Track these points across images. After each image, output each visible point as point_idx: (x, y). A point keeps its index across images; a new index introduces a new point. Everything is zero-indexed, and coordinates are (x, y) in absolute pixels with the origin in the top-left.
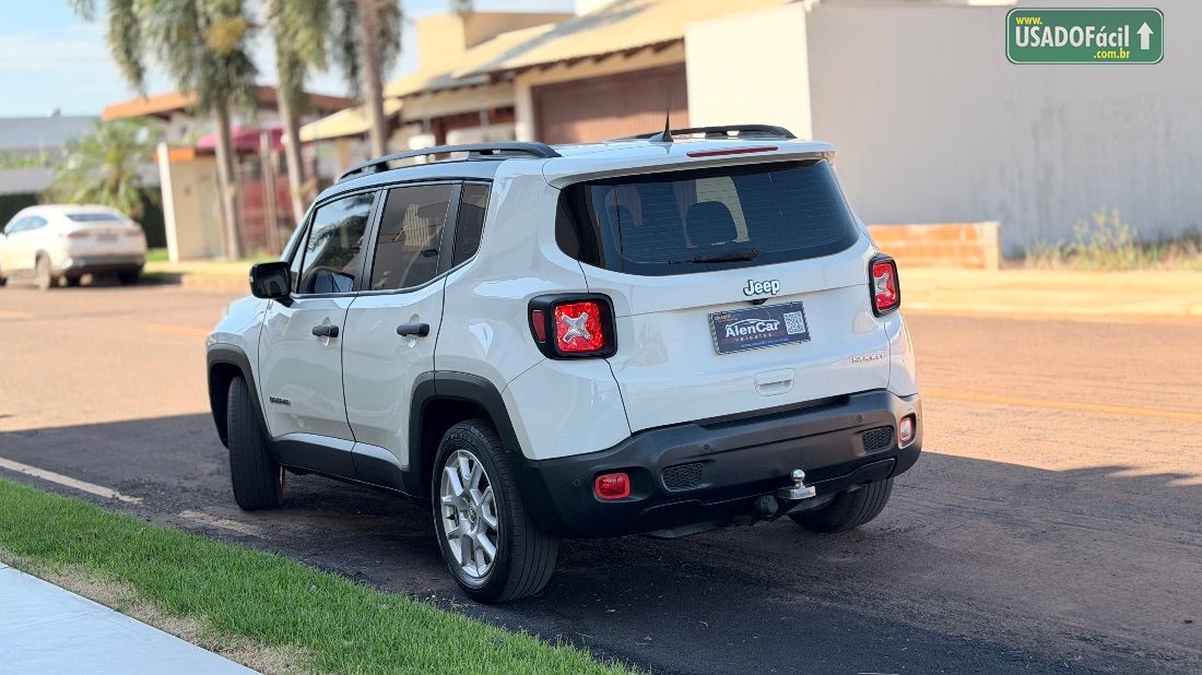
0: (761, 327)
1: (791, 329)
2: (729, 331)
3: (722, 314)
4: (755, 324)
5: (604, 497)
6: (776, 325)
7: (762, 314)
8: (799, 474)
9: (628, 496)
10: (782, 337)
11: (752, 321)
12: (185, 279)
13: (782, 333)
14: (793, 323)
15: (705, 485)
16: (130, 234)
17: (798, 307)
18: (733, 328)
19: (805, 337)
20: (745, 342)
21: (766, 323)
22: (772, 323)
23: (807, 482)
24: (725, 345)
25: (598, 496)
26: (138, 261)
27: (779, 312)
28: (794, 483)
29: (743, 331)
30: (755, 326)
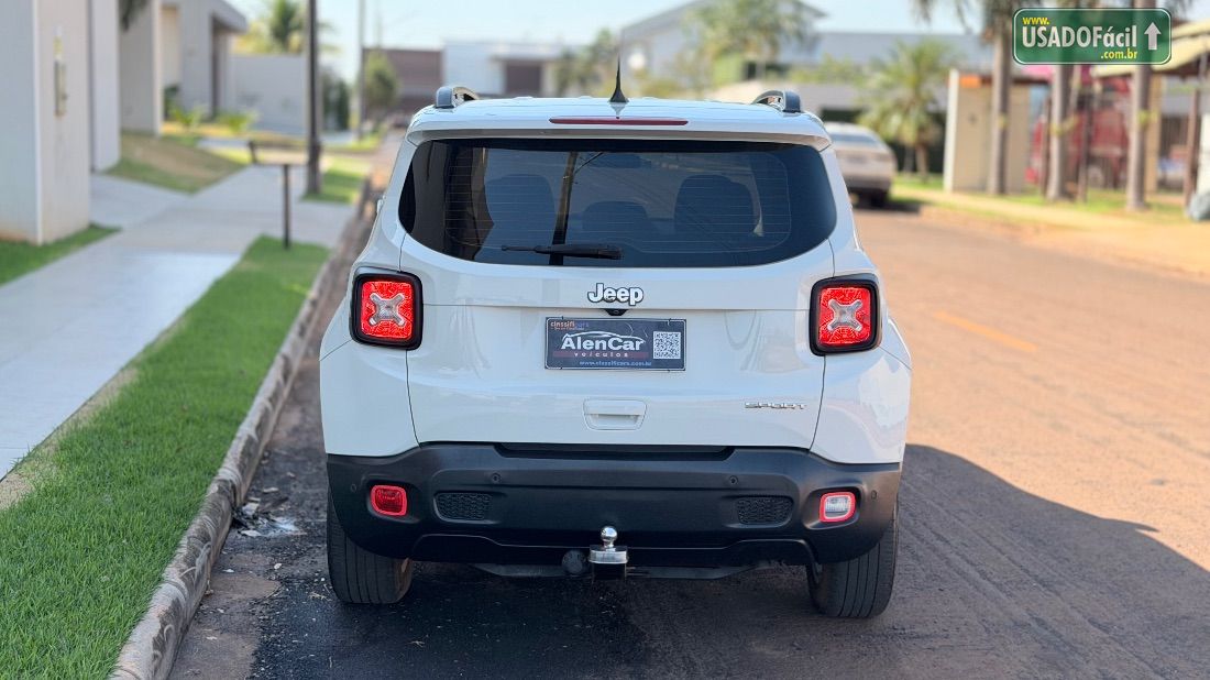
0: (616, 343)
1: (659, 352)
2: (568, 342)
3: (563, 320)
4: (607, 339)
5: (377, 509)
6: (638, 343)
7: (623, 328)
8: (610, 532)
9: (402, 515)
10: (644, 360)
11: (607, 335)
12: (925, 211)
13: (645, 355)
14: (664, 344)
15: (489, 522)
16: (881, 158)
17: (678, 327)
18: (575, 340)
19: (678, 364)
20: (585, 359)
21: (624, 340)
22: (634, 341)
23: (619, 543)
24: (557, 358)
25: (373, 508)
26: (883, 187)
27: (647, 328)
28: (602, 543)
29: (588, 345)
30: (607, 341)
